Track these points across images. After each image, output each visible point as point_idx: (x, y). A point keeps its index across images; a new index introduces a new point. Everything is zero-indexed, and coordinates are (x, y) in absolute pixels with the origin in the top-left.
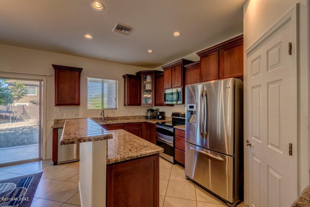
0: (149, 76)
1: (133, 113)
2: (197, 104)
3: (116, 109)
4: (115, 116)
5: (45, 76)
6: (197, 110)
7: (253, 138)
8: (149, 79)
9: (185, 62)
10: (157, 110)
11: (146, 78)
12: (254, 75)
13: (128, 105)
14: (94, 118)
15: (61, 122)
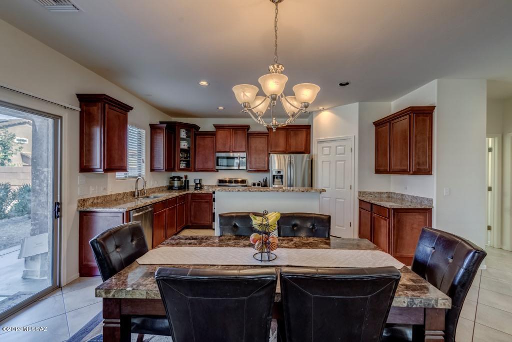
0: (184, 130)
1: (157, 183)
6: (284, 174)
8: (183, 134)
10: (186, 177)
11: (179, 133)
12: (324, 155)
13: (166, 170)
14: (124, 194)
15: (88, 204)
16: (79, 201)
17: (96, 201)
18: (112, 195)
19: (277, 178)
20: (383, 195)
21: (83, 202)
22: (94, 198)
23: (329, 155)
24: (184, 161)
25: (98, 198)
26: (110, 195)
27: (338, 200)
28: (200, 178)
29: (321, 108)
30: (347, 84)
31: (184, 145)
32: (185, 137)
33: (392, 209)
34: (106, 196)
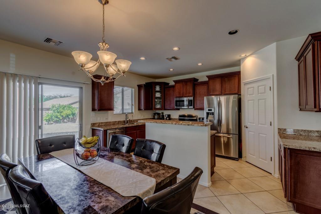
0: (158, 86)
1: (144, 116)
2: (214, 108)
3: (132, 113)
4: (133, 119)
5: (84, 83)
6: (215, 111)
7: (249, 124)
8: (158, 88)
9: (195, 80)
10: (162, 113)
11: (155, 88)
12: (249, 95)
13: (145, 110)
14: (119, 121)
15: (96, 126)
16: (91, 124)
17: (101, 124)
18: (111, 122)
19: (210, 114)
20: (312, 134)
21: (93, 125)
22: (100, 123)
23: (253, 94)
24: (159, 104)
25: (102, 123)
26: (109, 122)
27: (261, 135)
28: (168, 114)
29: (243, 55)
30: (236, 32)
31: (158, 95)
32: (159, 90)
33: (289, 149)
34: (107, 122)
